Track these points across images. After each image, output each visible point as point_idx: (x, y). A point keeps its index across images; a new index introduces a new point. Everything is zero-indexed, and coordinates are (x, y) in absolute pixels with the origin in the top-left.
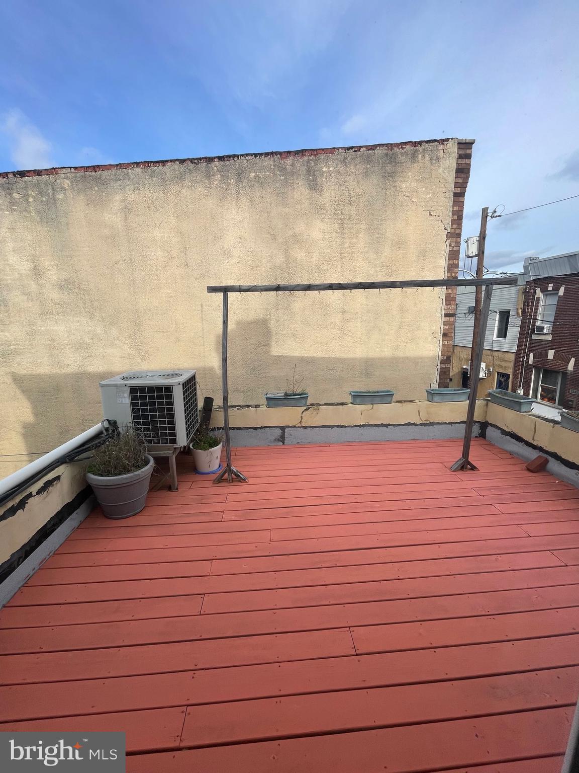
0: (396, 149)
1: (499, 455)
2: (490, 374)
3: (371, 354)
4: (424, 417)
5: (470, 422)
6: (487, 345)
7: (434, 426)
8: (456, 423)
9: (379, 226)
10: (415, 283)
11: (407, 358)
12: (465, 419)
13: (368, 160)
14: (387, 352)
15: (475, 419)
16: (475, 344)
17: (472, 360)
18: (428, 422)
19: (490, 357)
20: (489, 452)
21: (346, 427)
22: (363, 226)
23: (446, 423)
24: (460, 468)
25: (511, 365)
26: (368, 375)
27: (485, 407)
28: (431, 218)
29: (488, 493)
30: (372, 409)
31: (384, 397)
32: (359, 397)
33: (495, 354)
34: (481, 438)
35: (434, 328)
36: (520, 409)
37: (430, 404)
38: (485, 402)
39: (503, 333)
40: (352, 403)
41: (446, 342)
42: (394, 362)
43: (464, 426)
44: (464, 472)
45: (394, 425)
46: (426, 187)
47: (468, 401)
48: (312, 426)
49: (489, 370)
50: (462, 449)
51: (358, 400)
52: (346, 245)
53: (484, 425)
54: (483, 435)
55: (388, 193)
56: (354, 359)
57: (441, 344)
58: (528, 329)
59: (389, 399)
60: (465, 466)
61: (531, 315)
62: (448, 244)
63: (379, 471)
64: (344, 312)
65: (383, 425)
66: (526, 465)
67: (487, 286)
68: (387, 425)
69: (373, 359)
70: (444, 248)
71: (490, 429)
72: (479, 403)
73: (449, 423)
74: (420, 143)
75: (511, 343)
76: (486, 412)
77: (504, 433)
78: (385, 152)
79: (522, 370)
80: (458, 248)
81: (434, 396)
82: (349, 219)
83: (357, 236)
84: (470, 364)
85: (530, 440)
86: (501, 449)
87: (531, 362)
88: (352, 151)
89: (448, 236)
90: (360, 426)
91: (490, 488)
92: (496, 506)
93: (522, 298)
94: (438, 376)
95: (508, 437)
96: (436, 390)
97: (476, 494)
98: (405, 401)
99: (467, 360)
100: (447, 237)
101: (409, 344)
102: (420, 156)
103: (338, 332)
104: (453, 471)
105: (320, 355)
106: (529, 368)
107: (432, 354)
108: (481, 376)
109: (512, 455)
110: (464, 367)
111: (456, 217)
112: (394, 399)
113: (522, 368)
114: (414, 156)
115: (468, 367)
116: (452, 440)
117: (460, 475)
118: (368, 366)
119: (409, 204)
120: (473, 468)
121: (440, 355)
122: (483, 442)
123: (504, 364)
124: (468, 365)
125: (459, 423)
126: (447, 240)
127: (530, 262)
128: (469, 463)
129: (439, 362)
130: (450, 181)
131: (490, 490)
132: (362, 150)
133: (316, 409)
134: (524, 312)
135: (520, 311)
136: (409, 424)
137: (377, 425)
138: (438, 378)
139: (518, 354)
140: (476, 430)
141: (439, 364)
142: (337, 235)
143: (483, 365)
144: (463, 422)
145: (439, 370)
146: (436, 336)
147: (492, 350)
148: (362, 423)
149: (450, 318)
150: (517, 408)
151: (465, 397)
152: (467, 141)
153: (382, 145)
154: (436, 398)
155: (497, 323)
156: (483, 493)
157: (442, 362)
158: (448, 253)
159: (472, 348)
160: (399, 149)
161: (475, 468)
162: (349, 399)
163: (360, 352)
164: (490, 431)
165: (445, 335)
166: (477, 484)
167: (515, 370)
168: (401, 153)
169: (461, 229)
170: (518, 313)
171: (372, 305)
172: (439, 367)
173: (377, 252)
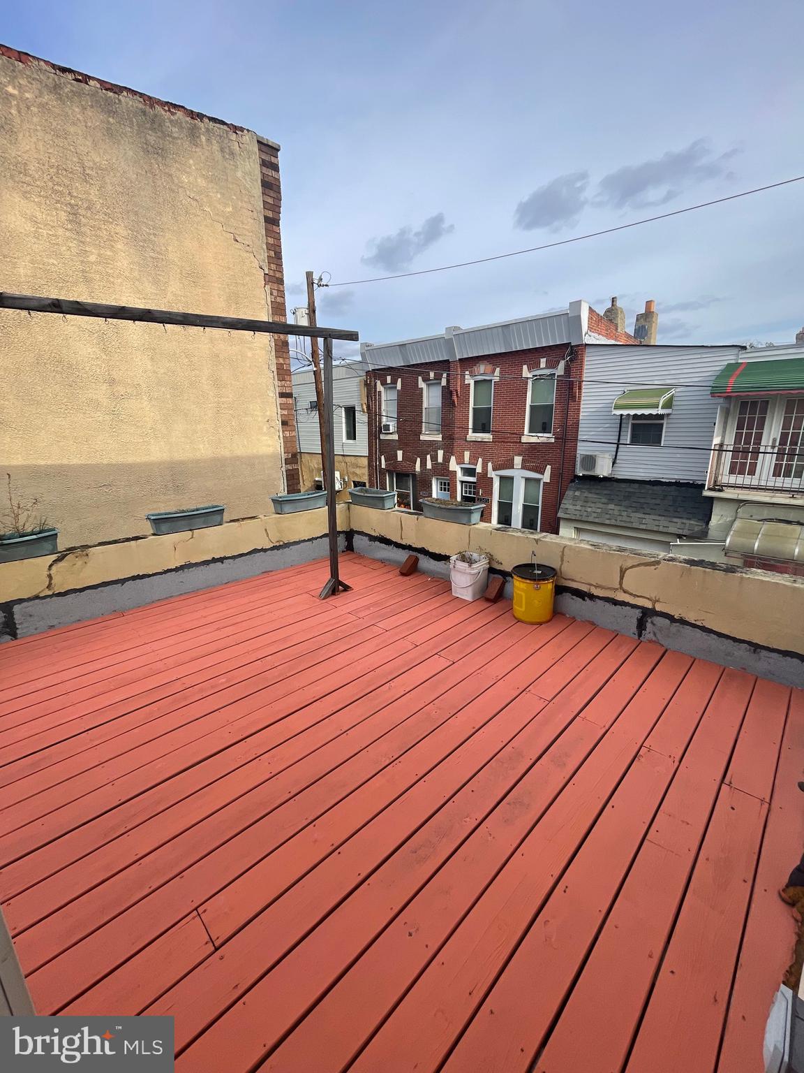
0: (158, 108)
1: (371, 567)
2: (345, 483)
3: (179, 456)
4: (275, 539)
5: (333, 533)
6: (338, 450)
7: (291, 547)
8: (318, 538)
9: (152, 237)
10: (224, 321)
11: (238, 458)
12: (327, 531)
13: (109, 109)
14: (204, 450)
15: (339, 529)
16: (324, 449)
17: (324, 469)
18: (281, 543)
19: (343, 464)
20: (360, 566)
21: (149, 576)
22: (122, 231)
23: (304, 541)
24: (330, 593)
25: (366, 471)
26: (178, 489)
27: (348, 511)
28: (238, 245)
29: (368, 612)
30: (192, 538)
31: (211, 516)
32: (163, 523)
33: (348, 459)
34: (349, 552)
35: (268, 413)
36: (384, 506)
37: (279, 518)
38: (347, 505)
39: (352, 434)
40: (154, 535)
41: (287, 434)
42: (218, 465)
43: (327, 540)
44: (336, 597)
45: (234, 557)
46: (223, 194)
47: (327, 507)
48: (78, 587)
49: (344, 479)
50: (328, 570)
51: (164, 527)
52: (93, 258)
53: (350, 535)
54: (350, 548)
55: (159, 183)
56: (148, 466)
57: (281, 436)
58: (375, 429)
59: (217, 518)
60: (337, 587)
61: (376, 412)
62: (268, 292)
63: (218, 629)
64: (112, 382)
65: (214, 560)
66: (399, 570)
67: (325, 339)
68: (221, 560)
69: (182, 463)
70: (264, 297)
71: (356, 537)
72: (340, 507)
73: (309, 540)
74: (201, 116)
75: (360, 446)
76: (349, 518)
77: (372, 538)
78: (141, 106)
79: (377, 476)
80: (282, 299)
81: (283, 506)
82: (89, 208)
83: (113, 246)
84: (322, 475)
85: (399, 541)
86: (371, 559)
87: (383, 466)
88: (70, 76)
89: (267, 280)
90: (177, 569)
91: (367, 607)
92: (379, 625)
93: (364, 391)
94: (285, 481)
95: (377, 543)
96: (284, 497)
97: (355, 618)
98: (243, 519)
99: (318, 470)
100: (265, 280)
101: (236, 436)
102: (203, 138)
103: (107, 417)
104: (324, 599)
105: (75, 461)
106: (383, 472)
107: (270, 450)
108: (337, 489)
109: (383, 561)
110: (317, 479)
111: (272, 254)
112: (226, 517)
113: (376, 473)
114: (193, 134)
115: (321, 479)
116: (316, 561)
117: (333, 600)
118: (176, 474)
119: (199, 213)
120: (347, 588)
121: (283, 452)
122: (352, 556)
123: (358, 471)
124: (320, 476)
125: (321, 537)
126: (265, 284)
127: (366, 348)
128: (341, 583)
129: (283, 462)
130: (255, 195)
131: (369, 608)
132: (92, 83)
133: (81, 556)
134: (368, 407)
135: (365, 407)
136: (255, 551)
137: (206, 563)
138: (286, 484)
139: (370, 457)
140: (341, 542)
141: (284, 465)
142: (68, 234)
143: (337, 474)
144: (325, 536)
145: (285, 473)
146: (273, 424)
147: (343, 455)
148: (178, 565)
149: (288, 399)
150: (381, 507)
151: (322, 502)
152: (270, 144)
153: (134, 93)
154: (287, 508)
155: (344, 420)
156: (361, 615)
157: (287, 462)
158: (270, 304)
159: (322, 454)
160: (166, 111)
161: (348, 587)
162: (148, 528)
163: (157, 452)
164: (358, 541)
165: (284, 423)
166: (352, 606)
167: (370, 476)
168: (171, 121)
169: (282, 272)
170: (363, 409)
171: (164, 373)
172: (284, 469)
173: (156, 282)
